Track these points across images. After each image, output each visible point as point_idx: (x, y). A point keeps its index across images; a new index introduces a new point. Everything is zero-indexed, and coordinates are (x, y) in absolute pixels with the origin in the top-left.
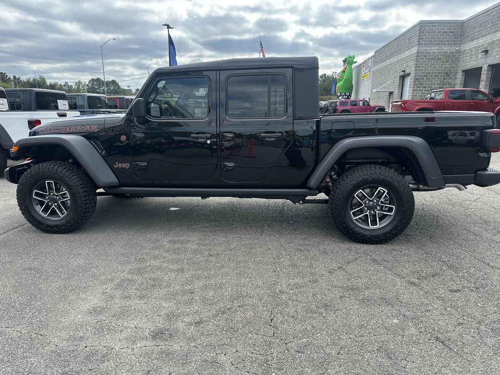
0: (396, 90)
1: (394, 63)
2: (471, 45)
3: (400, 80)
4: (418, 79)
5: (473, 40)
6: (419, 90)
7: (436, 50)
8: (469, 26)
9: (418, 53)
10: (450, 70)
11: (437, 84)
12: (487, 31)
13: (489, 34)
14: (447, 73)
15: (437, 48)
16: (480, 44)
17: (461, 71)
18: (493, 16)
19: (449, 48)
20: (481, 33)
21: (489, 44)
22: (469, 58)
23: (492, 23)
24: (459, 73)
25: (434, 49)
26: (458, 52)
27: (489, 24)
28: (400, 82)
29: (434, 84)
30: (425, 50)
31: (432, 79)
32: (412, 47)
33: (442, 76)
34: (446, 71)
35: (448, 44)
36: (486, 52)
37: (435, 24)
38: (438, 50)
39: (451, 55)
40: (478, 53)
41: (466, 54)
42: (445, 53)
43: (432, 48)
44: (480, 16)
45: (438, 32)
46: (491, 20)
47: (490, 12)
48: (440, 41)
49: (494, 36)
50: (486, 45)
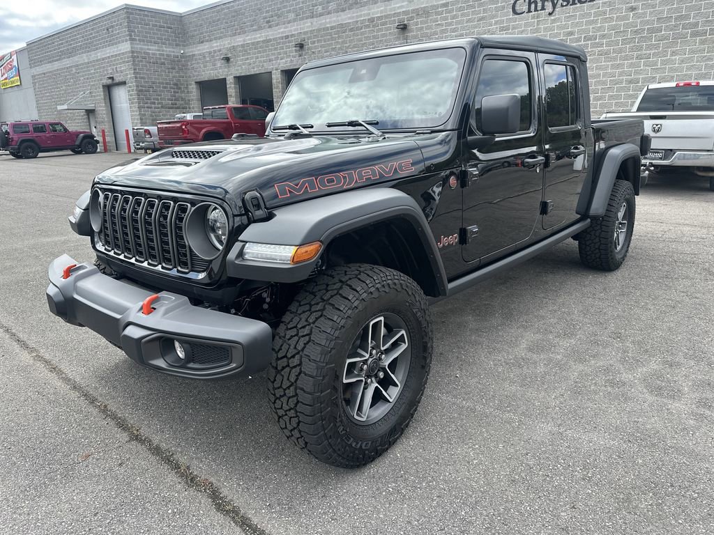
0: (100, 107)
1: (83, 64)
2: (201, 48)
3: (104, 91)
4: (141, 91)
5: (202, 42)
6: (148, 108)
7: (156, 50)
8: (191, 23)
9: (133, 52)
10: (179, 80)
11: (168, 100)
12: (221, 33)
13: (226, 36)
14: (176, 84)
15: (157, 48)
16: (216, 49)
17: (193, 83)
18: (225, 14)
19: (173, 50)
20: (213, 35)
21: (229, 49)
22: (202, 66)
23: (226, 23)
24: (191, 85)
25: (153, 49)
26: (183, 56)
27: (222, 23)
28: (105, 95)
29: (164, 99)
30: (141, 49)
31: (161, 91)
32: (119, 42)
33: (171, 88)
34: (175, 81)
35: (169, 44)
36: (227, 59)
37: (146, 13)
38: (158, 50)
39: (176, 59)
40: (215, 60)
41: (196, 60)
42: (168, 55)
43: (149, 47)
44: (204, 12)
45: (153, 25)
46: (224, 19)
47: (218, 8)
48: (158, 38)
49: (232, 41)
50: (224, 51)
